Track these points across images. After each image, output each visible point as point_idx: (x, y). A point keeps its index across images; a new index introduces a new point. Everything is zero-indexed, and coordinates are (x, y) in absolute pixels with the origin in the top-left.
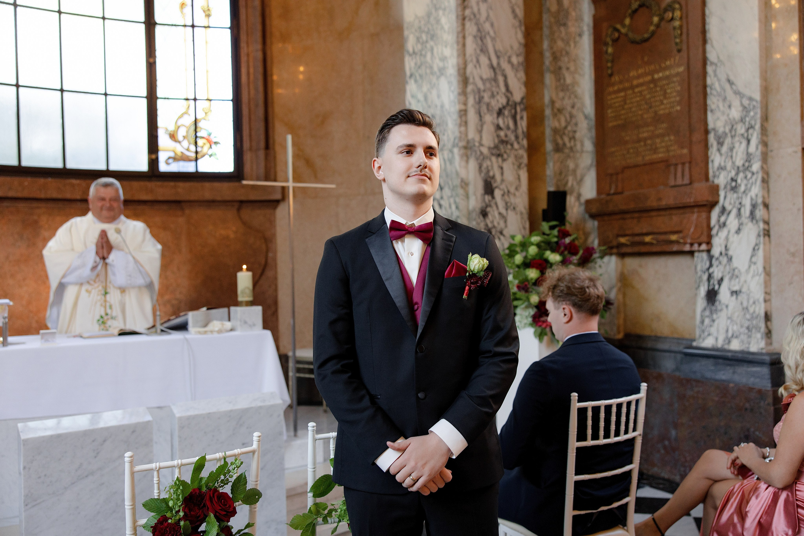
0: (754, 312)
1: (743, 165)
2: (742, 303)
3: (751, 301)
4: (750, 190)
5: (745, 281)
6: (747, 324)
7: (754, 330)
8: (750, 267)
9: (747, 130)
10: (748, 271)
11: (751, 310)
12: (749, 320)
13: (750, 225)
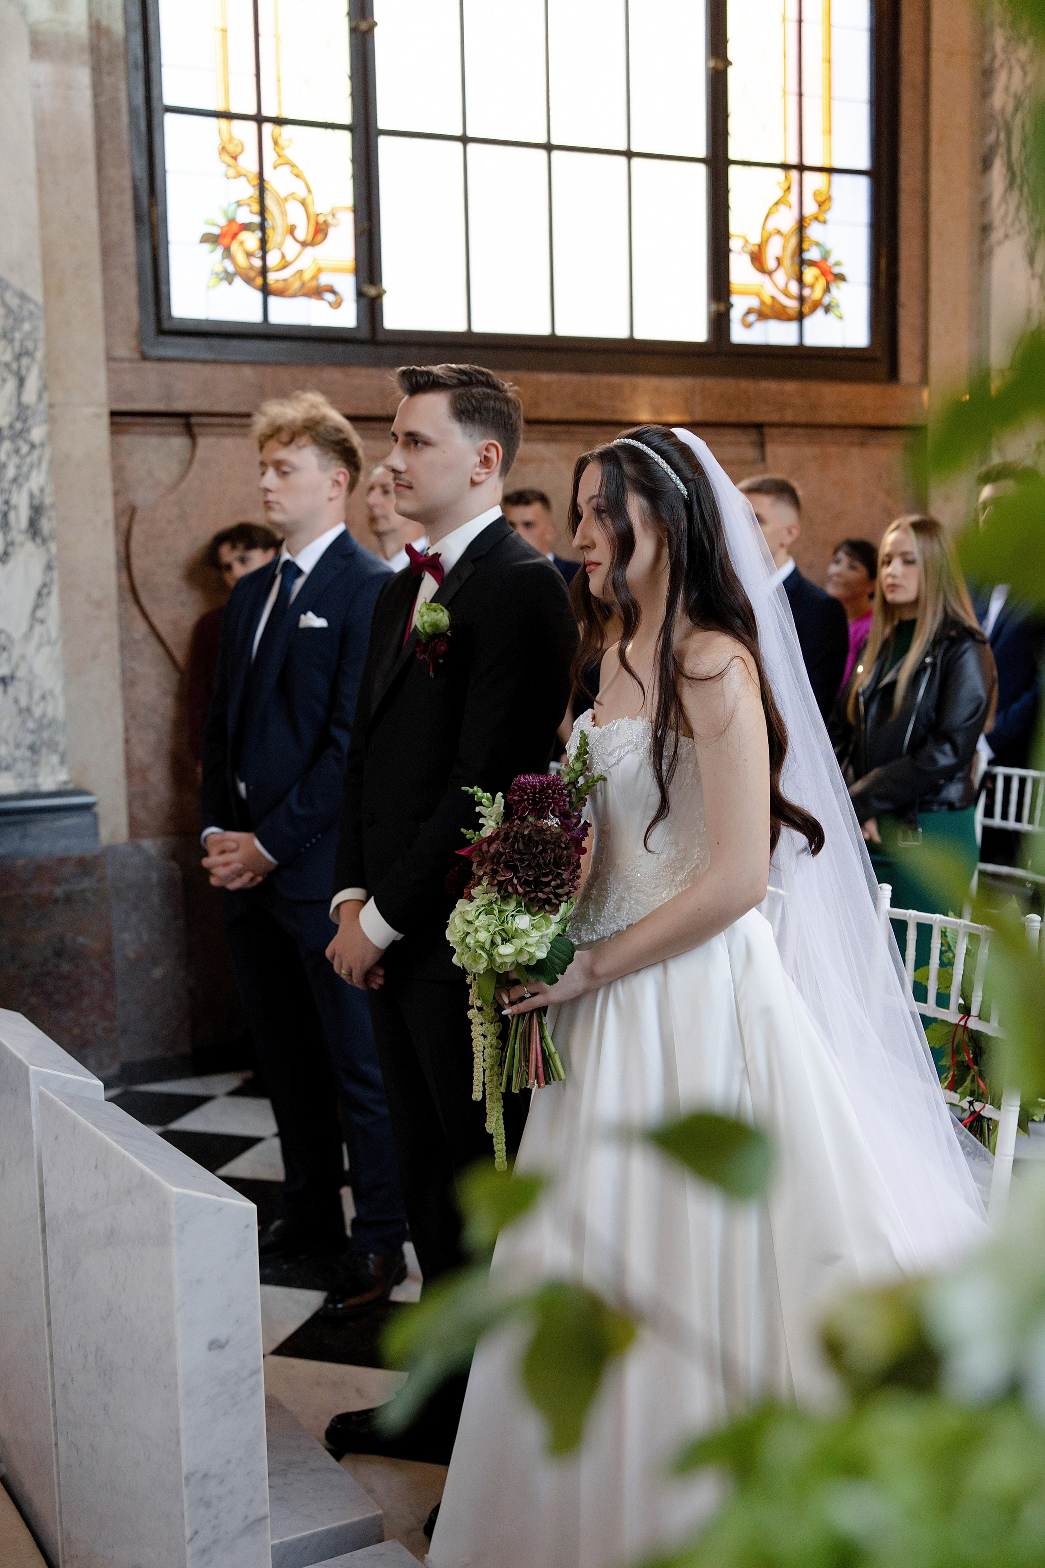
0: (44, 715)
1: (11, 426)
2: (16, 701)
3: (37, 695)
4: (27, 478)
5: (23, 657)
6: (28, 739)
7: (44, 751)
8: (31, 628)
9: (18, 357)
10: (27, 637)
11: (37, 712)
12: (32, 732)
13: (30, 546)
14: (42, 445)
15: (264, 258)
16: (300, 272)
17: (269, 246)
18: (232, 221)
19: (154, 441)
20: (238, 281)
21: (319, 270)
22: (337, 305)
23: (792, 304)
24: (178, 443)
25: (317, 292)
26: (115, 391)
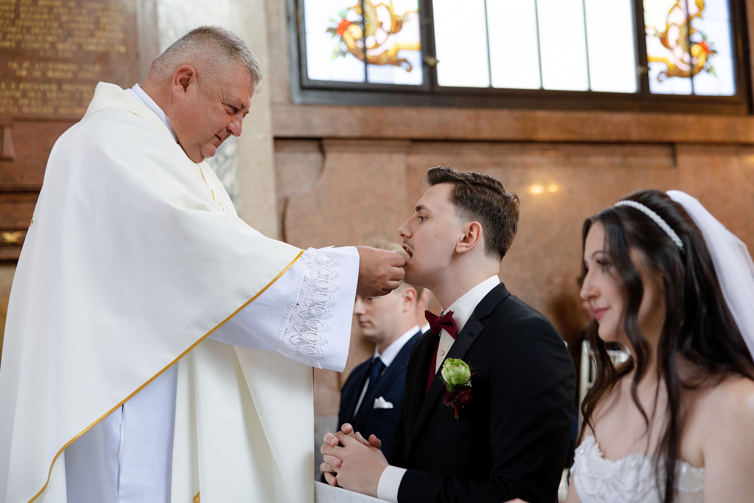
14: (233, 157)
15: (364, 42)
16: (386, 51)
17: (366, 34)
18: (345, 20)
19: (299, 156)
20: (350, 57)
21: (398, 50)
22: (409, 70)
23: (685, 68)
24: (315, 157)
25: (397, 62)
26: (275, 124)
